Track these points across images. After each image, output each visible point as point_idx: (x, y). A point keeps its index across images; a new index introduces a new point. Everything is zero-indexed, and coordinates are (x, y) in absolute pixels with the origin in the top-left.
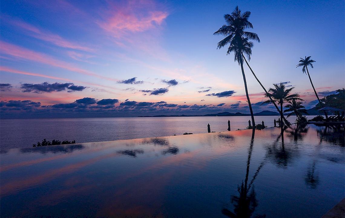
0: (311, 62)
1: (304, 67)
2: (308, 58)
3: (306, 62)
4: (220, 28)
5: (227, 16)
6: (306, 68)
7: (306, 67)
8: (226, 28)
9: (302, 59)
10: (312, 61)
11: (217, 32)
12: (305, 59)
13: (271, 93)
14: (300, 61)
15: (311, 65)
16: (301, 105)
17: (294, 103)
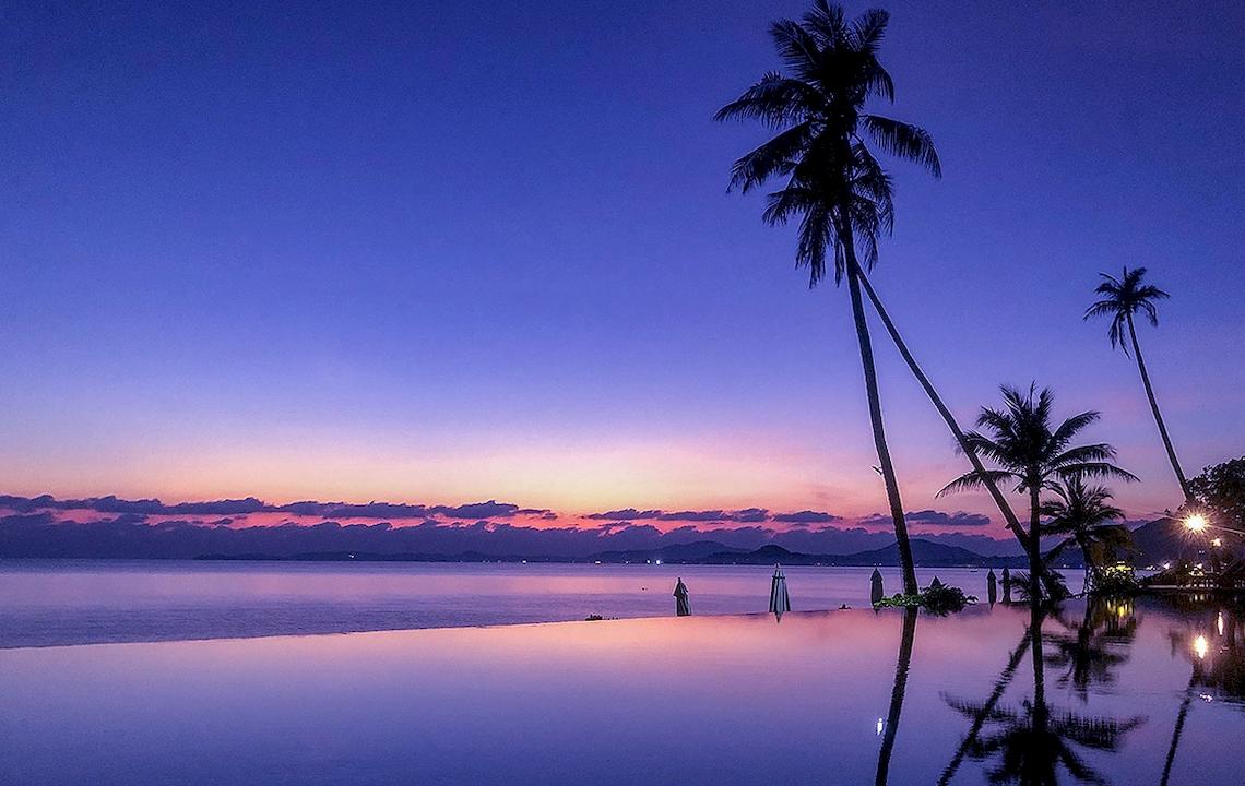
0: (1148, 295)
1: (1120, 317)
2: (1136, 276)
3: (1128, 296)
4: (753, 90)
5: (782, 32)
6: (1125, 323)
7: (1125, 316)
8: (781, 90)
9: (1107, 280)
10: (1153, 292)
11: (734, 108)
12: (1121, 280)
13: (990, 433)
14: (1101, 289)
15: (1150, 309)
16: (1106, 502)
17: (1076, 492)
